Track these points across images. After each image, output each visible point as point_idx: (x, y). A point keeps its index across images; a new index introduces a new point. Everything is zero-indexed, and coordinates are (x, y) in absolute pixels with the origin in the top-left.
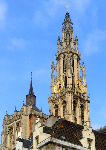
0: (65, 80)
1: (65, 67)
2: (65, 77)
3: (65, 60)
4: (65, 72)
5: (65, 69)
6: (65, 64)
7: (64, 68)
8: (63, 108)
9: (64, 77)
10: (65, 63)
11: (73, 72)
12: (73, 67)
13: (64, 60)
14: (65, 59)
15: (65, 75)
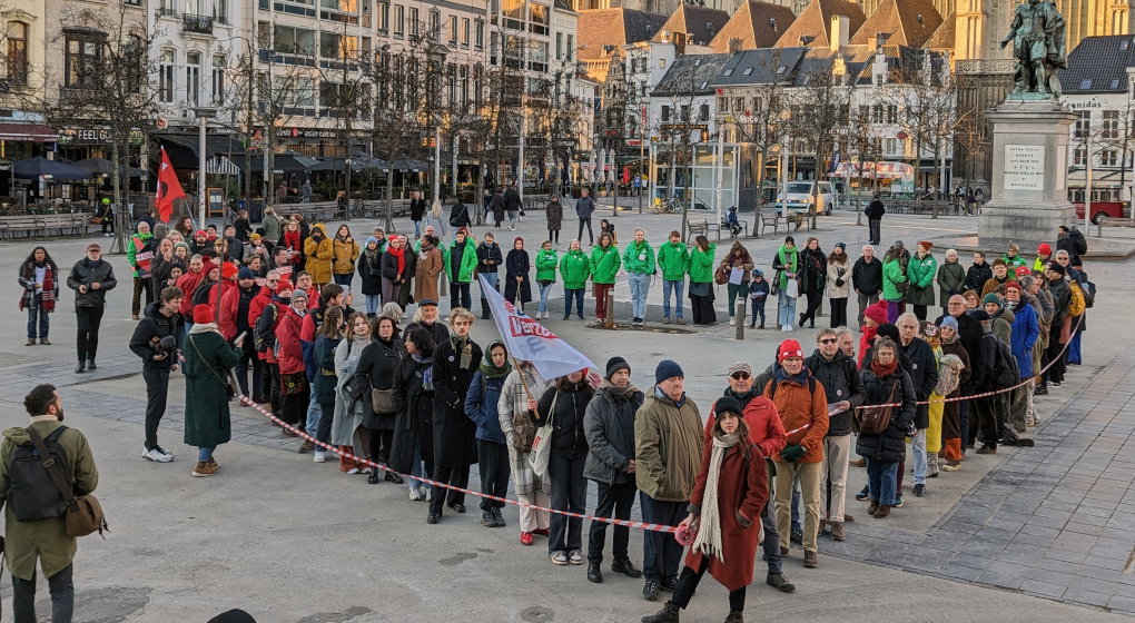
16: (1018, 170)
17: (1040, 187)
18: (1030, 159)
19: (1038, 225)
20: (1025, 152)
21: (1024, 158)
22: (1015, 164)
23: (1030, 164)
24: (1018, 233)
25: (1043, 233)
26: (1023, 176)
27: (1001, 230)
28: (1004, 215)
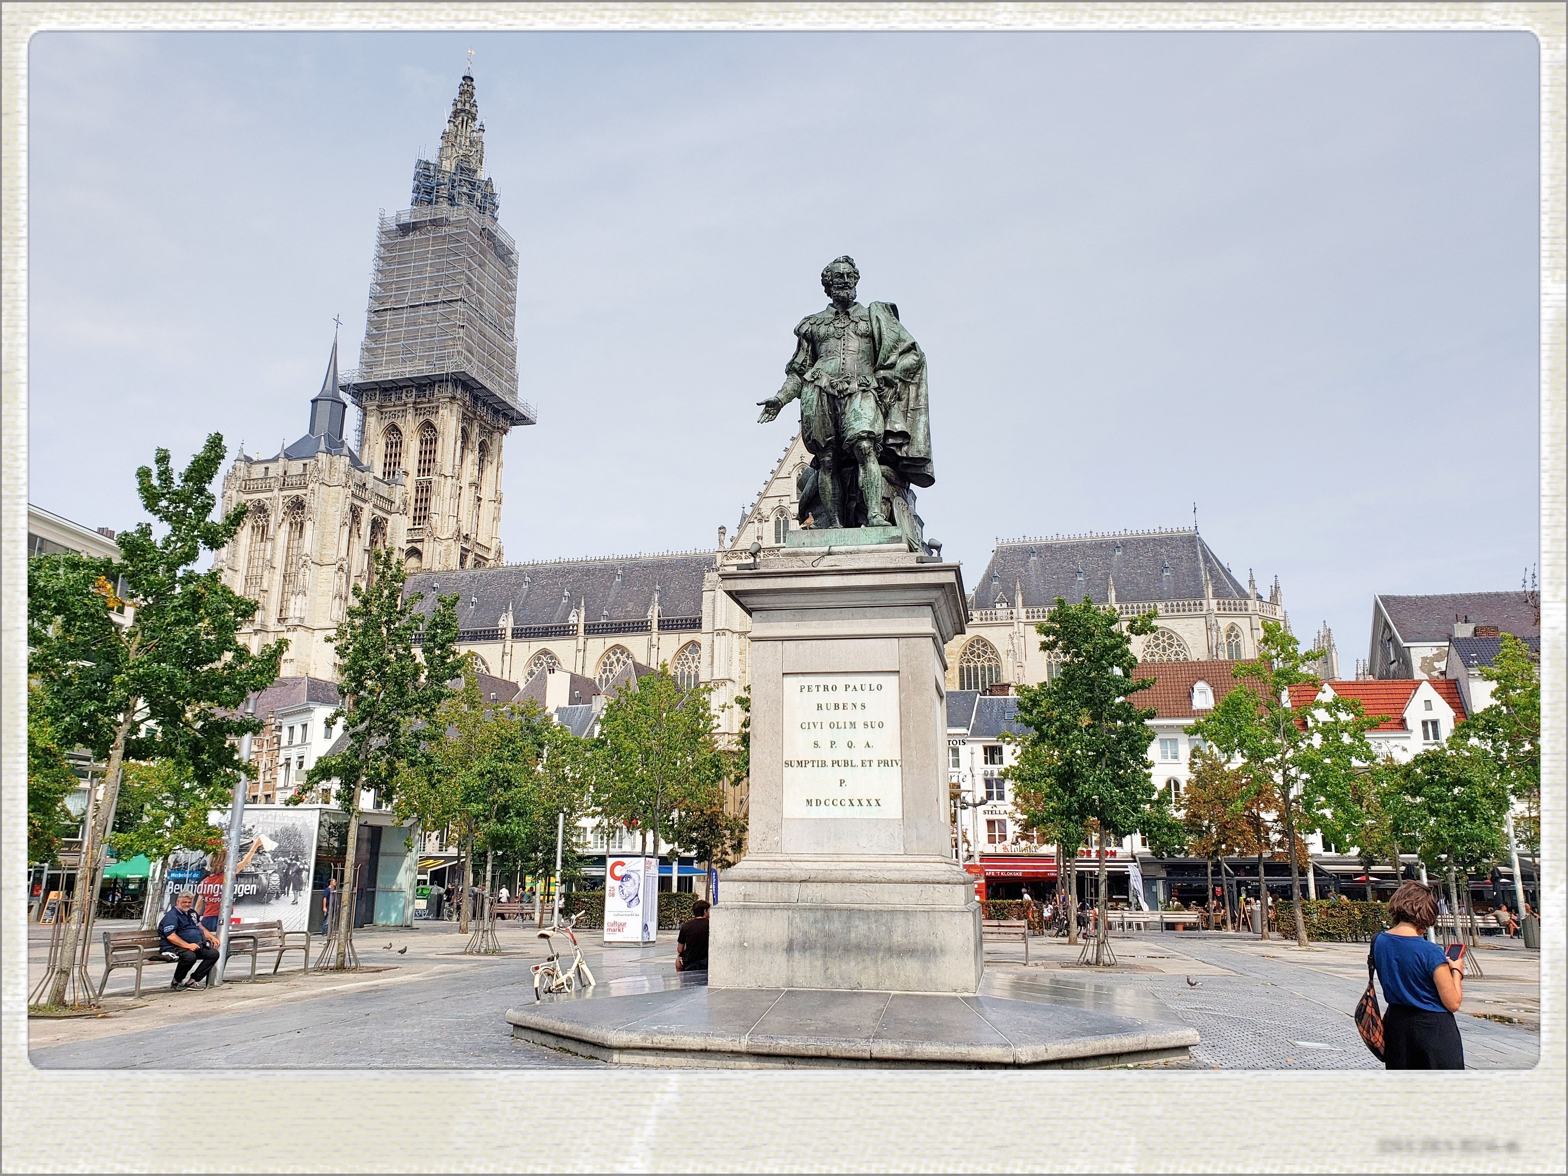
16: (827, 754)
17: (893, 808)
18: (859, 716)
19: (898, 938)
20: (840, 696)
21: (840, 716)
22: (815, 734)
23: (860, 735)
24: (834, 970)
25: (911, 968)
26: (842, 772)
27: (781, 959)
28: (788, 906)
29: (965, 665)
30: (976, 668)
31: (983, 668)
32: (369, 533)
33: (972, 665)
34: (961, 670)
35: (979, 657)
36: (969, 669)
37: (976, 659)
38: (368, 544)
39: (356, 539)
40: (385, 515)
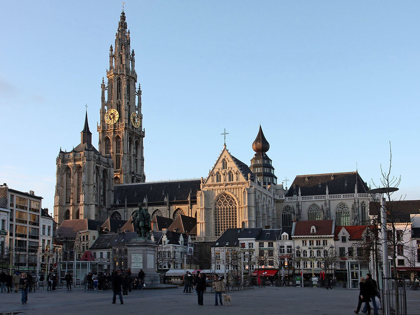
0: (119, 109)
1: (119, 92)
2: (119, 105)
3: (120, 83)
4: (119, 100)
5: (119, 96)
6: (119, 89)
7: (118, 94)
8: (116, 143)
9: (117, 105)
10: (119, 87)
11: (129, 101)
12: (128, 95)
13: (118, 83)
14: (120, 81)
15: (119, 102)
29: (284, 214)
30: (287, 215)
31: (289, 214)
32: (102, 174)
33: (286, 214)
34: (283, 215)
35: (288, 211)
36: (285, 215)
37: (287, 212)
38: (102, 178)
39: (98, 177)
40: (106, 168)
